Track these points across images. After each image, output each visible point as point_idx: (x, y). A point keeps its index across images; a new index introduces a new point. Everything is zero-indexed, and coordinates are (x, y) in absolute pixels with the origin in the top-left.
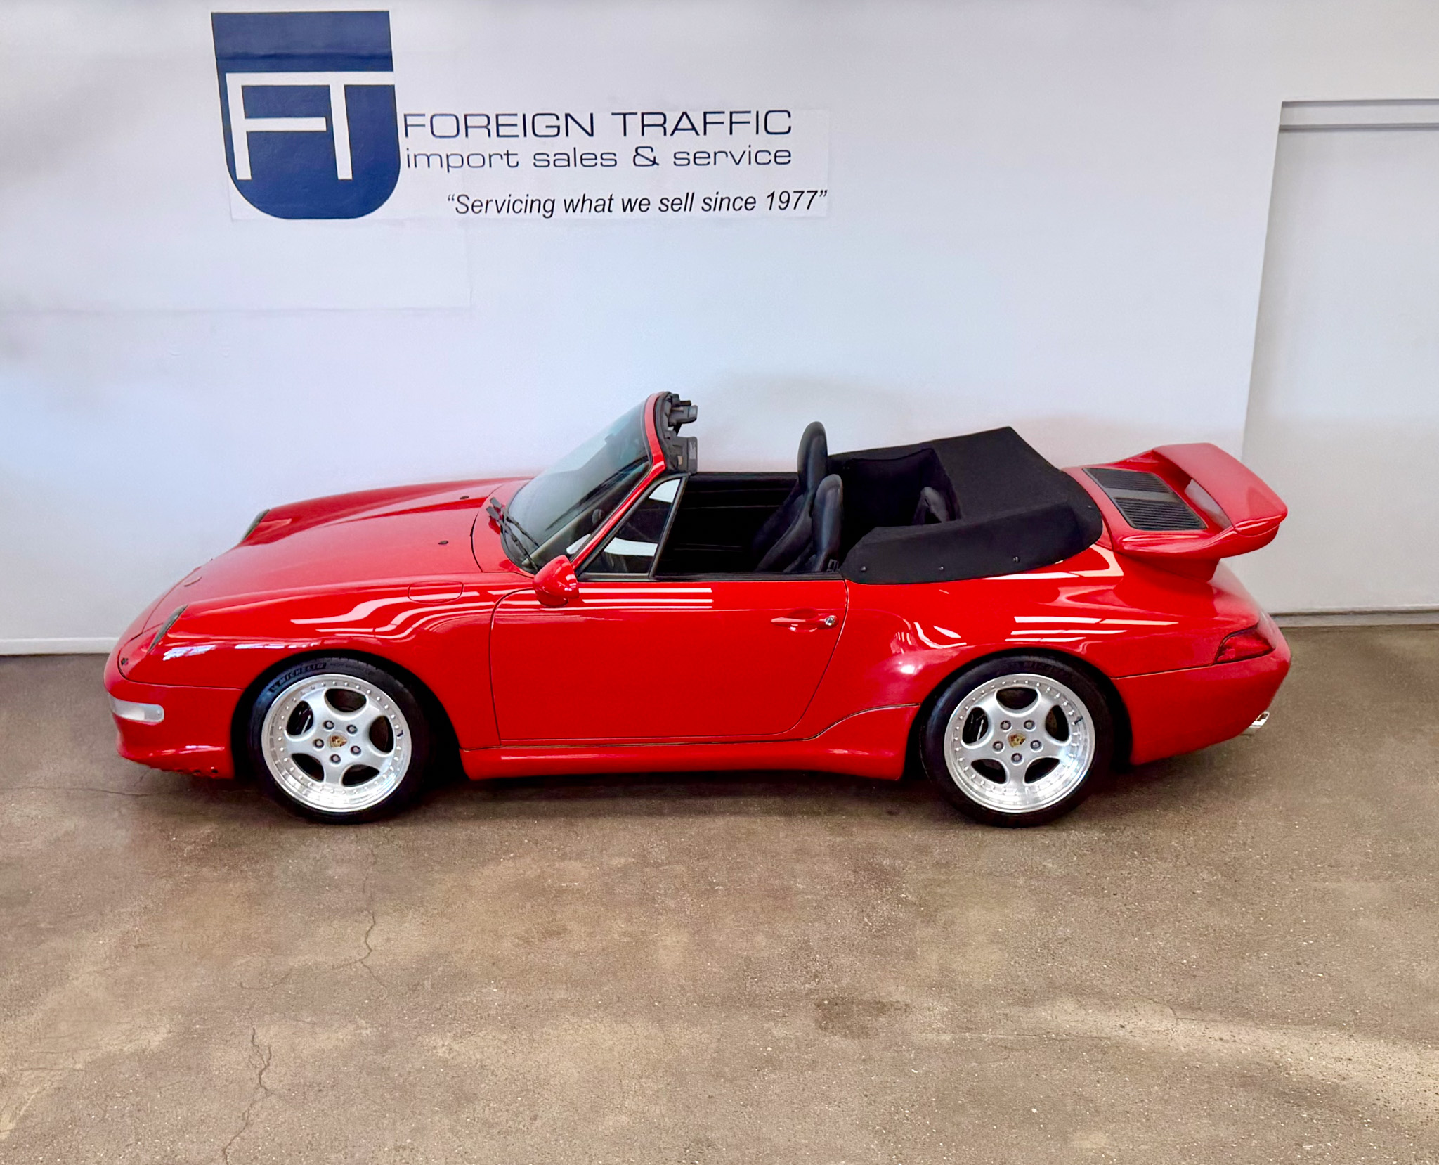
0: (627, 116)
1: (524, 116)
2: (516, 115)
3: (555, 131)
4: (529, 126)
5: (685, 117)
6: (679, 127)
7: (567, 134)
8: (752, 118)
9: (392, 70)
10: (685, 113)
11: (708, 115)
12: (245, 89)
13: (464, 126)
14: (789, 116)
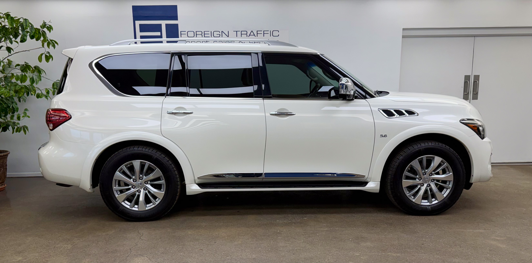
0: (237, 32)
1: (211, 32)
2: (209, 31)
3: (219, 36)
4: (212, 35)
6: (251, 35)
7: (222, 36)
8: (269, 32)
9: (177, 20)
10: (252, 31)
11: (258, 32)
12: (141, 25)
13: (196, 34)
14: (279, 32)
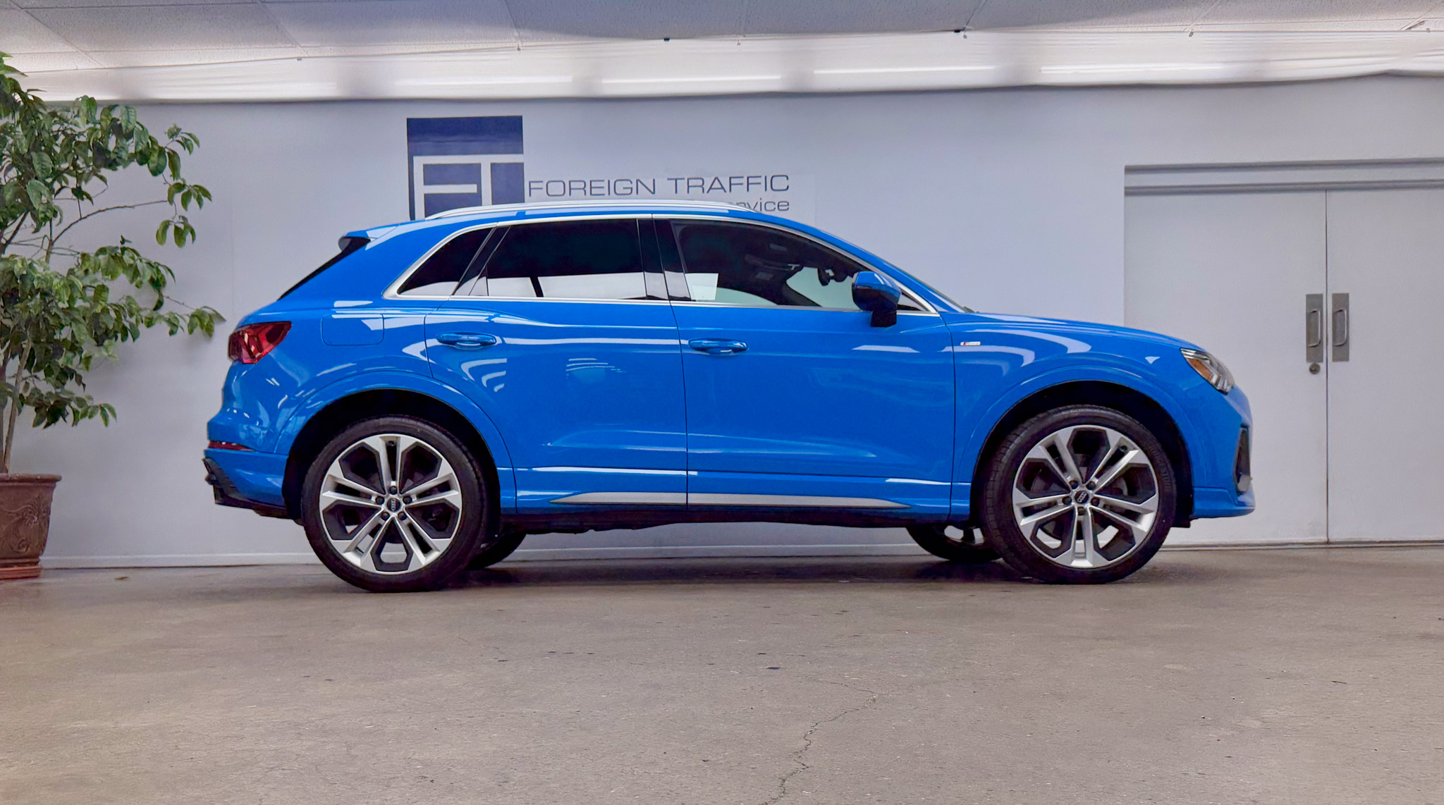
0: (678, 181)
1: (609, 181)
2: (603, 181)
3: (630, 191)
4: (613, 188)
5: (716, 181)
6: (713, 187)
7: (637, 193)
8: (762, 180)
9: (522, 153)
10: (717, 178)
11: (732, 179)
12: (428, 168)
13: (569, 188)
14: (788, 178)
